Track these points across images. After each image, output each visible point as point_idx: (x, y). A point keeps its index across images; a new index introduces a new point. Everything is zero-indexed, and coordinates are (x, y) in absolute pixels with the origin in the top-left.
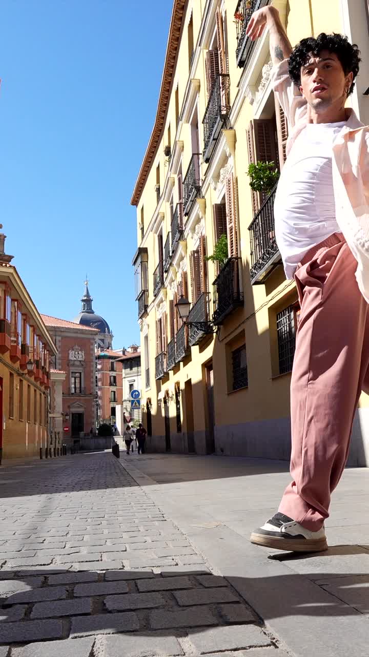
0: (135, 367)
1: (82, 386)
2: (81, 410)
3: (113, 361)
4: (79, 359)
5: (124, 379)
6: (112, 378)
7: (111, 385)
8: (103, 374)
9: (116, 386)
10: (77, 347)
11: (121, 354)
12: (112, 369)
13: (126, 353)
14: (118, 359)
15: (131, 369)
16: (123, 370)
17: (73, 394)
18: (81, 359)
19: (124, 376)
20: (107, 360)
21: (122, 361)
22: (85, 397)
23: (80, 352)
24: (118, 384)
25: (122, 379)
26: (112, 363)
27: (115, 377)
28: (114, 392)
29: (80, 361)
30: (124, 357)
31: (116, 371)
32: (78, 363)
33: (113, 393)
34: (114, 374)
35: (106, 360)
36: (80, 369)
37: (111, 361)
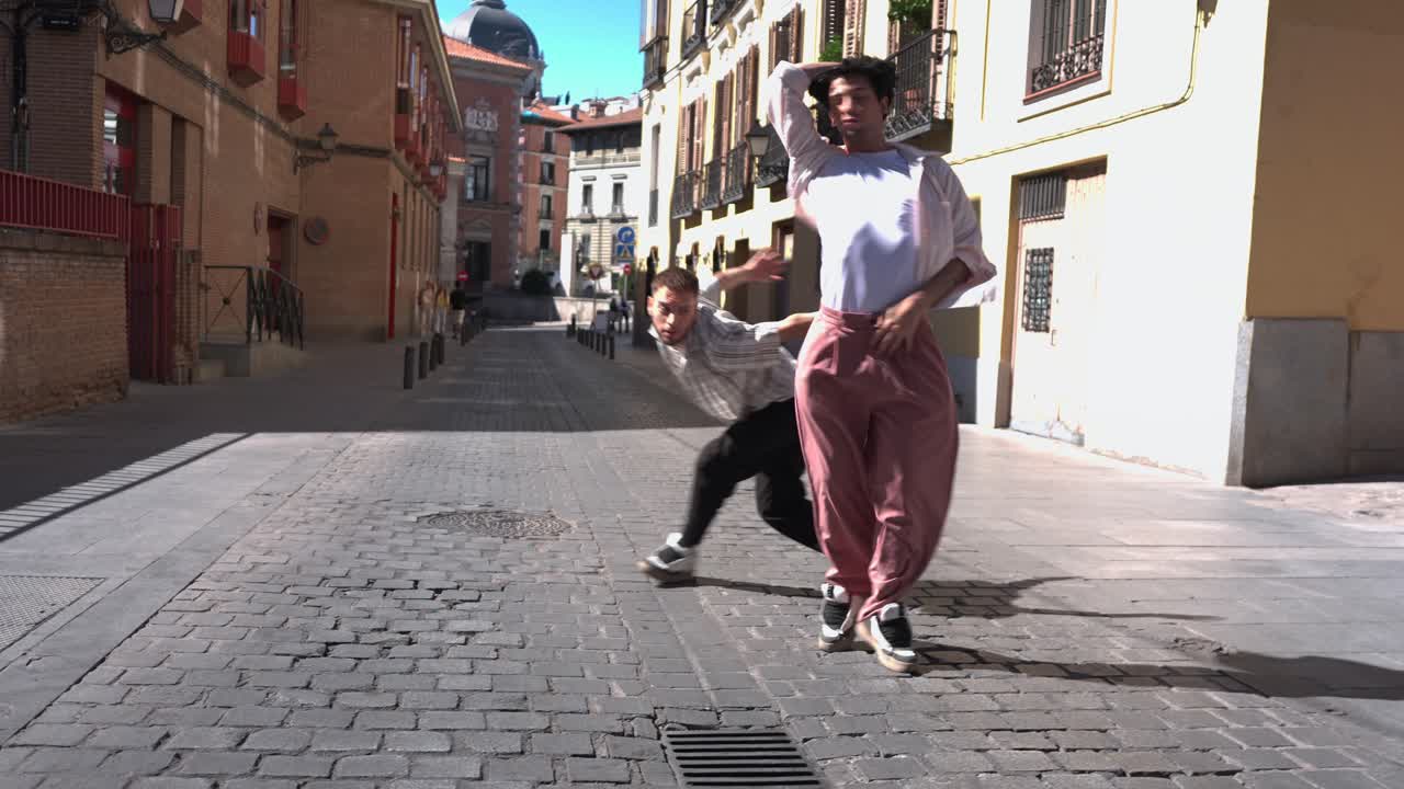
0: (598, 148)
1: (491, 186)
2: (486, 236)
3: (551, 130)
4: (486, 129)
5: (571, 173)
6: (546, 168)
7: (543, 182)
8: (526, 158)
9: (553, 184)
10: (482, 102)
11: (567, 115)
12: (548, 149)
13: (579, 116)
14: (562, 128)
15: (589, 153)
16: (572, 154)
17: (469, 201)
18: (490, 129)
19: (572, 165)
20: (537, 127)
21: (571, 133)
22: (495, 209)
23: (489, 114)
24: (557, 180)
25: (568, 172)
26: (548, 136)
27: (551, 167)
28: (549, 198)
29: (488, 132)
30: (576, 126)
31: (554, 153)
32: (482, 137)
33: (545, 201)
34: (550, 159)
35: (534, 129)
36: (488, 151)
37: (546, 129)
